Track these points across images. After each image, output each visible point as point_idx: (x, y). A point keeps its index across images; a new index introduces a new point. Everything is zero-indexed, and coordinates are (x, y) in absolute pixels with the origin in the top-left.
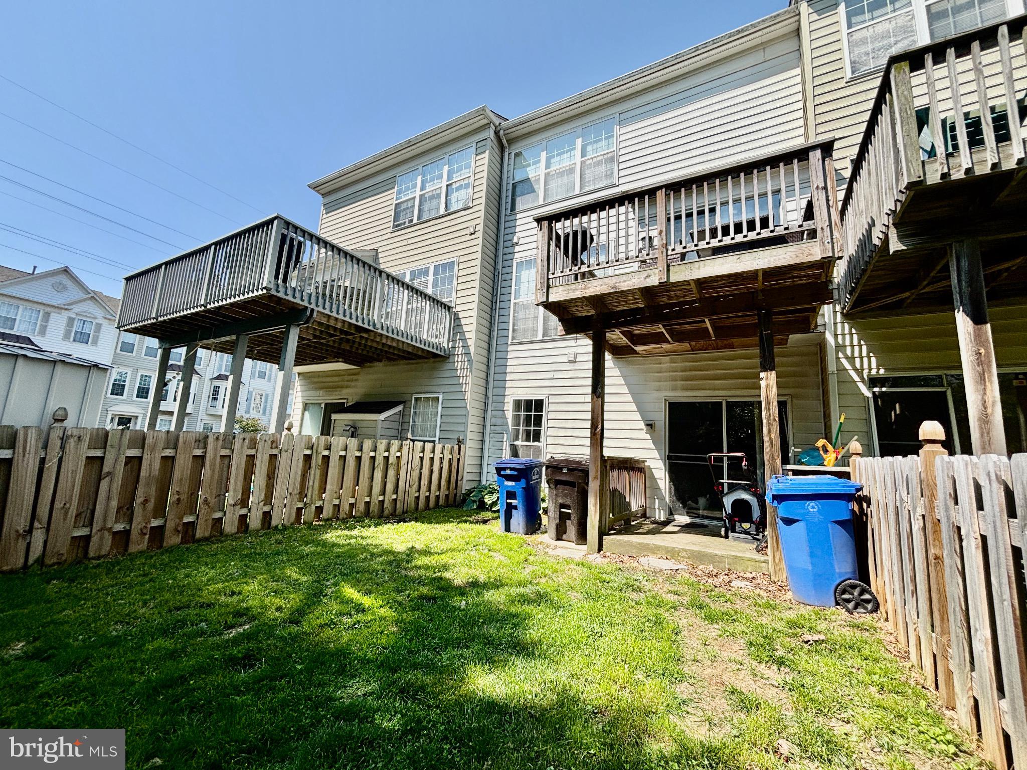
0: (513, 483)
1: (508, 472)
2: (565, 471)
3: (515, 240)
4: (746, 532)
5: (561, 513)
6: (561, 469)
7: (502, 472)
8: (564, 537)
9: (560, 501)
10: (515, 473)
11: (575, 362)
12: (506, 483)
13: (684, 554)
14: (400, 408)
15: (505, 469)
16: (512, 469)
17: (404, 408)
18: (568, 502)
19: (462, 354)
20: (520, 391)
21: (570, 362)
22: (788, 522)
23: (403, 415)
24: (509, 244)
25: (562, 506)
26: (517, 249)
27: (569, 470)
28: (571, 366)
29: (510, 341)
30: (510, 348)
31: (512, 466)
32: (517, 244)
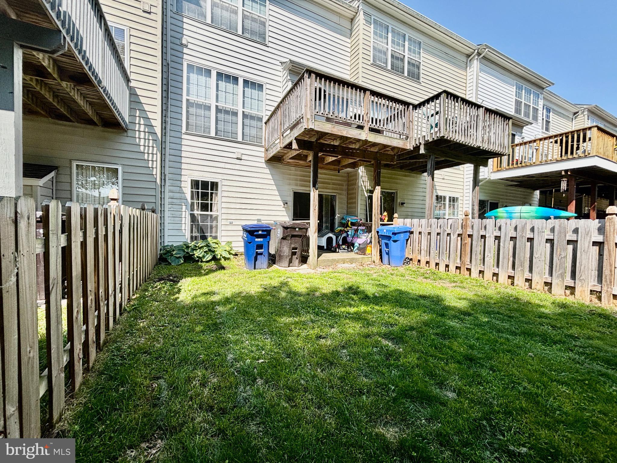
0: (262, 239)
1: (260, 232)
2: (297, 229)
3: (184, 42)
4: (344, 249)
5: (292, 252)
6: (295, 229)
7: (255, 233)
8: (291, 265)
9: (293, 246)
10: (265, 233)
11: (241, 159)
12: (256, 240)
13: (348, 260)
14: (52, 174)
15: (258, 231)
16: (263, 231)
17: (57, 174)
18: (297, 245)
20: (196, 173)
21: (238, 159)
22: (395, 241)
23: (55, 182)
24: (178, 42)
25: (294, 249)
26: (185, 50)
27: (300, 229)
28: (238, 162)
29: (184, 130)
30: (184, 136)
31: (264, 229)
32: (186, 46)
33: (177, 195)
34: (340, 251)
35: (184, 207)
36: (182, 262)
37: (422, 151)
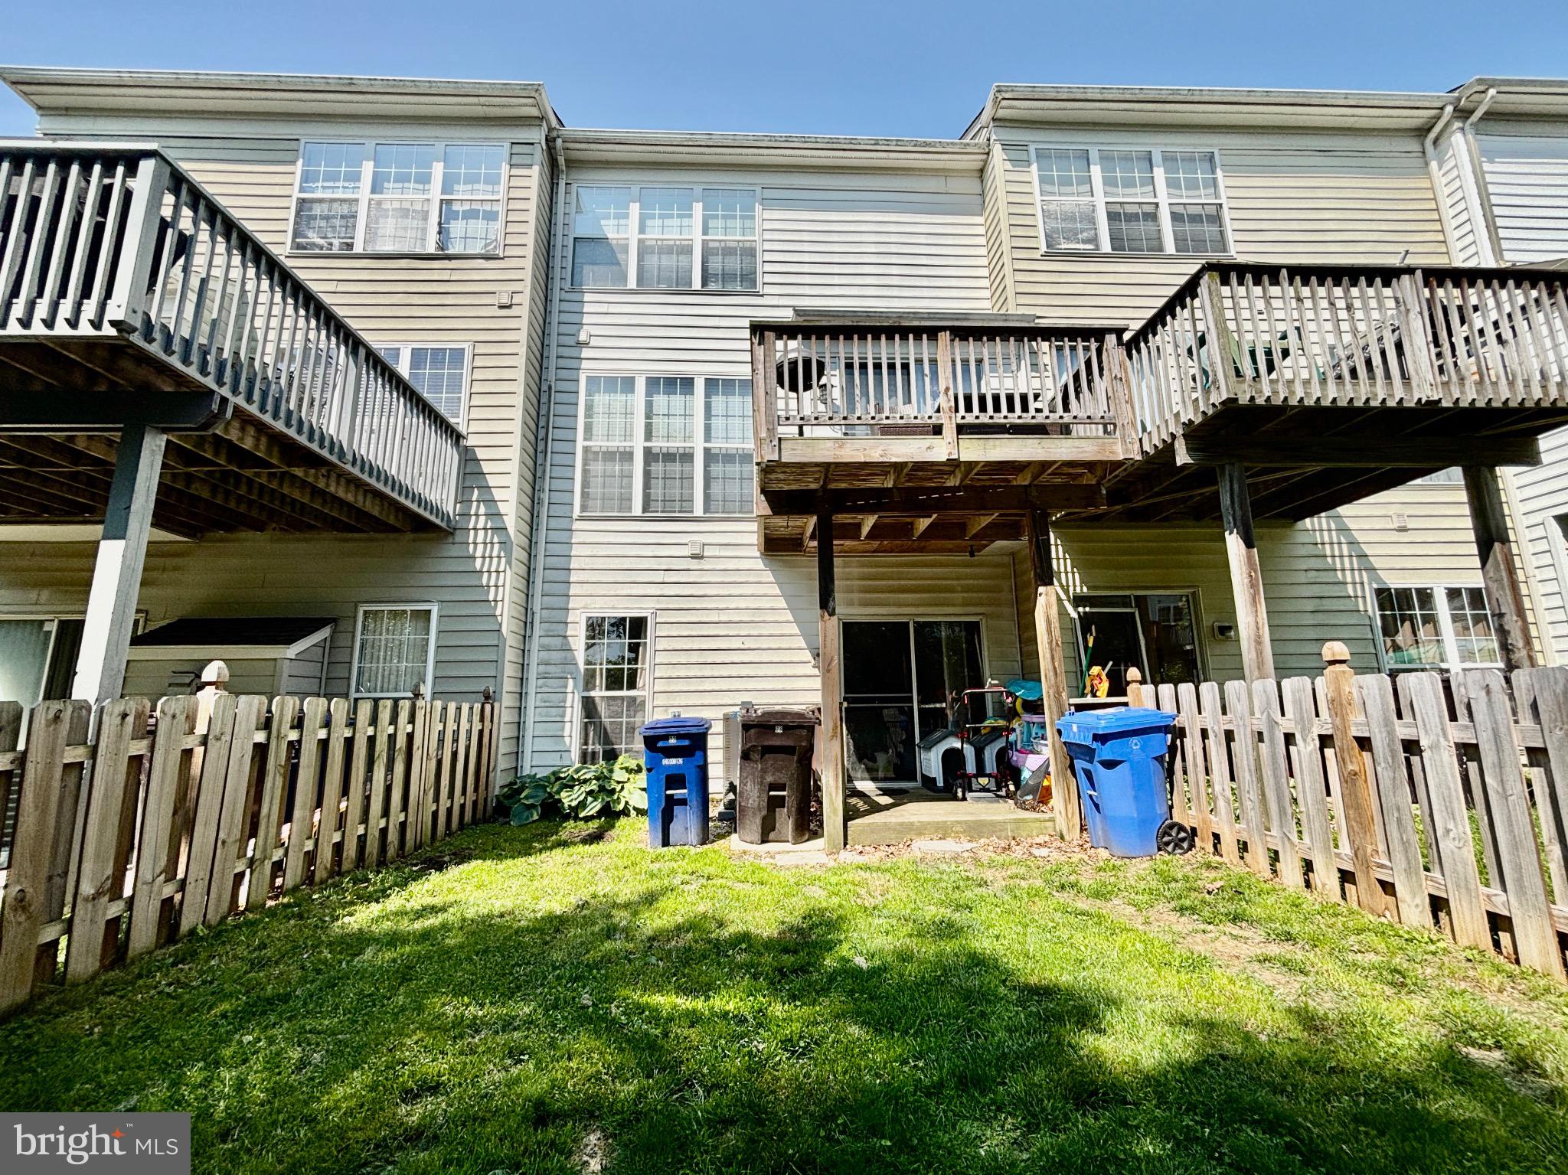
0: (680, 761)
1: (673, 741)
2: (779, 730)
3: (583, 337)
4: (984, 789)
5: (770, 798)
6: (773, 728)
7: (660, 744)
8: (772, 836)
9: (769, 779)
10: (686, 743)
11: (702, 557)
12: (665, 762)
13: (959, 828)
14: (325, 633)
15: (666, 737)
16: (679, 737)
17: (334, 632)
18: (782, 778)
19: (485, 529)
20: (599, 602)
21: (694, 557)
22: (1110, 765)
23: (331, 646)
24: (571, 341)
25: (773, 787)
26: (586, 353)
27: (786, 728)
28: (694, 564)
29: (577, 512)
30: (576, 525)
31: (683, 731)
32: (586, 344)
33: (556, 656)
34: (969, 795)
35: (571, 682)
36: (536, 817)
37: (1182, 458)
